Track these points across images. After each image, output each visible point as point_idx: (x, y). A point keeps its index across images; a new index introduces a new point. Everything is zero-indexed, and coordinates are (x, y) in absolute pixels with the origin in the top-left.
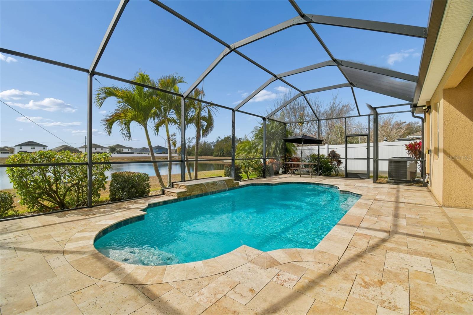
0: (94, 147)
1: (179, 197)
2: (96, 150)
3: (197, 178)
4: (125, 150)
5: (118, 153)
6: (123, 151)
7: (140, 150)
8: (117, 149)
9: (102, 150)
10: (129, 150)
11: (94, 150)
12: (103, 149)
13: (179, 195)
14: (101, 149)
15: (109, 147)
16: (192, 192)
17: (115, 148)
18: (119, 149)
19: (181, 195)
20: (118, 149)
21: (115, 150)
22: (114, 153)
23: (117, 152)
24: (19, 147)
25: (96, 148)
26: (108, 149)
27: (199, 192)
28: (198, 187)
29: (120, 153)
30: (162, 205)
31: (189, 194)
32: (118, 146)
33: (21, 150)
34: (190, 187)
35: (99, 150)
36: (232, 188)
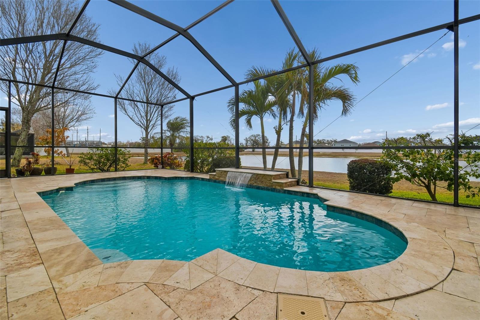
36: (270, 188)
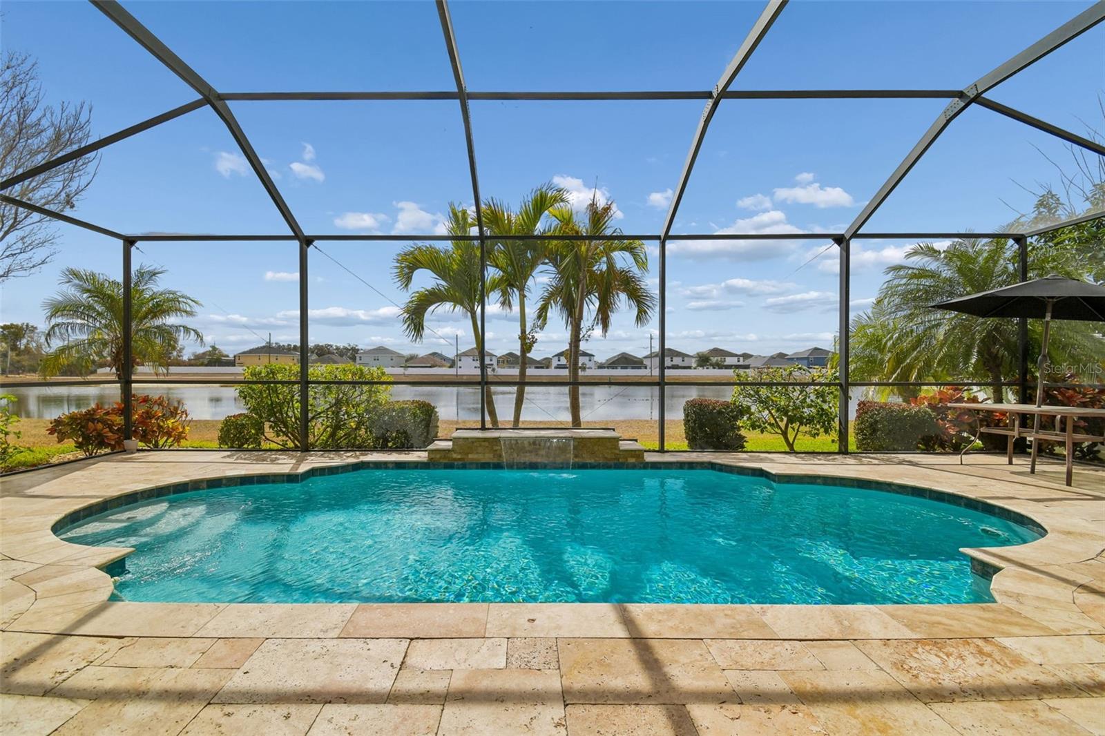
0: (668, 356)
1: (431, 459)
2: (672, 361)
3: (518, 426)
4: (730, 361)
5: (714, 368)
6: (725, 364)
7: (766, 359)
8: (712, 358)
9: (683, 361)
10: (739, 361)
11: (668, 362)
12: (686, 359)
13: (433, 456)
14: (681, 359)
15: (696, 356)
16: (468, 454)
17: (707, 356)
18: (716, 358)
19: (438, 456)
20: (714, 360)
21: (708, 362)
22: (707, 368)
23: (711, 365)
24: (557, 358)
25: (672, 358)
26: (694, 360)
27: (488, 457)
28: (486, 444)
29: (719, 368)
30: (392, 469)
31: (459, 457)
32: (716, 352)
33: (559, 363)
34: (461, 442)
35: (677, 361)
36: (612, 463)
